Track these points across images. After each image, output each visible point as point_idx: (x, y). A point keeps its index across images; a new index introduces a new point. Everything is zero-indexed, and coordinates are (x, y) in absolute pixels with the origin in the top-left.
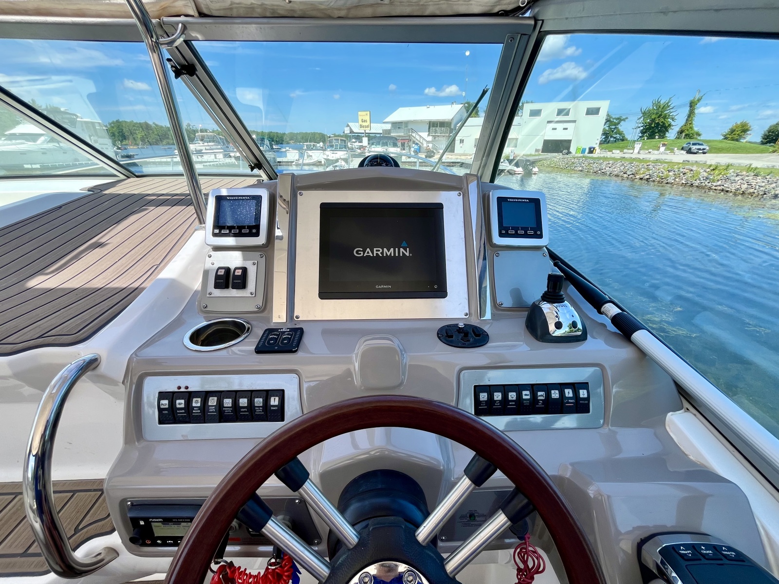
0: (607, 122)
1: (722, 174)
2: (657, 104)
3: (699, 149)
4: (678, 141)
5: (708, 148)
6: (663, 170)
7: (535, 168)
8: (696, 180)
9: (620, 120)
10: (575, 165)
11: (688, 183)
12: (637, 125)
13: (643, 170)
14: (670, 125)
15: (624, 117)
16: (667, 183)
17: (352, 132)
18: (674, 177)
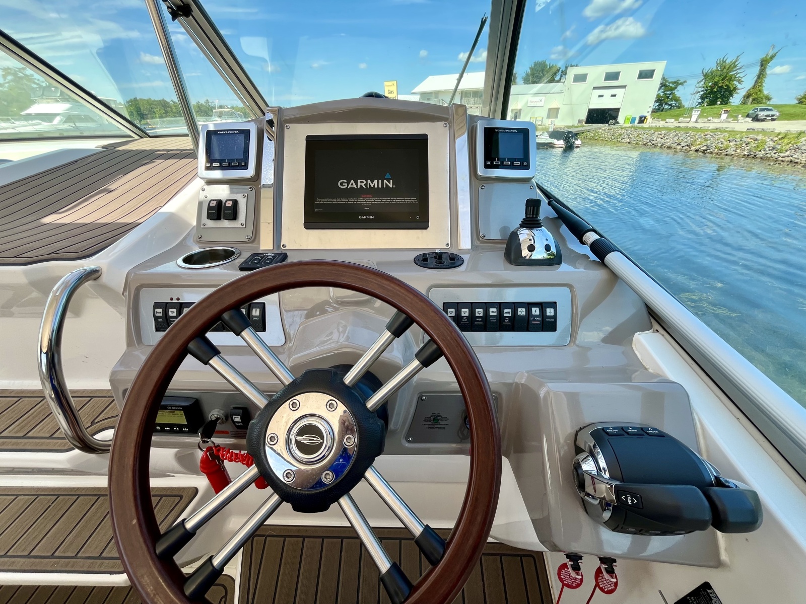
0: (661, 87)
1: (792, 143)
2: (722, 64)
3: (768, 116)
4: (743, 107)
5: (778, 114)
6: (723, 140)
7: (577, 140)
8: (760, 151)
9: (677, 84)
10: (622, 136)
11: (750, 155)
12: (696, 90)
13: (700, 140)
14: (735, 89)
15: (682, 81)
16: (727, 155)
18: (735, 148)
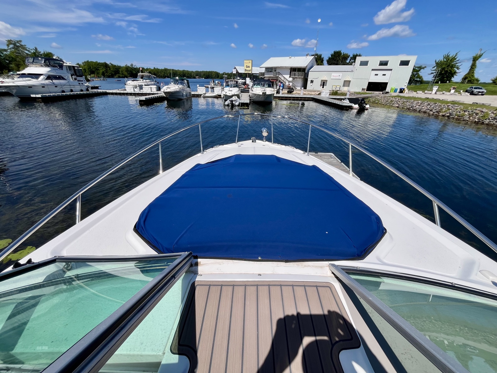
2: (447, 57)
3: (479, 92)
4: (463, 85)
6: (460, 110)
7: (367, 105)
8: (486, 119)
9: (421, 68)
10: (393, 102)
11: (480, 121)
12: (432, 72)
13: (444, 109)
14: (455, 72)
16: (463, 120)
17: (237, 72)
18: (469, 116)
